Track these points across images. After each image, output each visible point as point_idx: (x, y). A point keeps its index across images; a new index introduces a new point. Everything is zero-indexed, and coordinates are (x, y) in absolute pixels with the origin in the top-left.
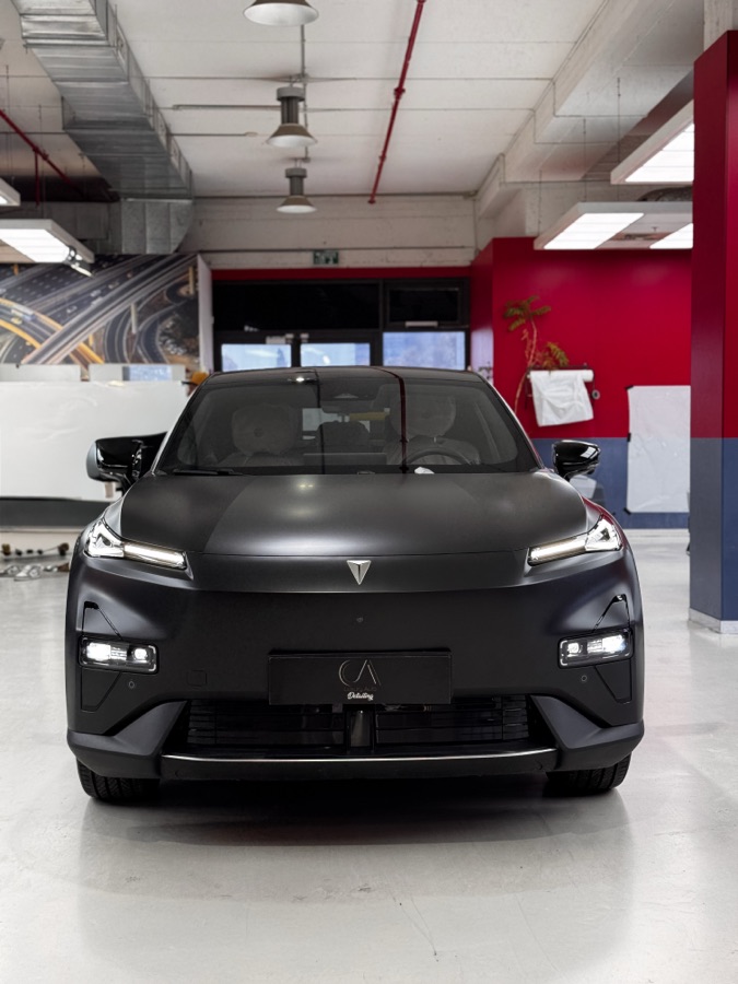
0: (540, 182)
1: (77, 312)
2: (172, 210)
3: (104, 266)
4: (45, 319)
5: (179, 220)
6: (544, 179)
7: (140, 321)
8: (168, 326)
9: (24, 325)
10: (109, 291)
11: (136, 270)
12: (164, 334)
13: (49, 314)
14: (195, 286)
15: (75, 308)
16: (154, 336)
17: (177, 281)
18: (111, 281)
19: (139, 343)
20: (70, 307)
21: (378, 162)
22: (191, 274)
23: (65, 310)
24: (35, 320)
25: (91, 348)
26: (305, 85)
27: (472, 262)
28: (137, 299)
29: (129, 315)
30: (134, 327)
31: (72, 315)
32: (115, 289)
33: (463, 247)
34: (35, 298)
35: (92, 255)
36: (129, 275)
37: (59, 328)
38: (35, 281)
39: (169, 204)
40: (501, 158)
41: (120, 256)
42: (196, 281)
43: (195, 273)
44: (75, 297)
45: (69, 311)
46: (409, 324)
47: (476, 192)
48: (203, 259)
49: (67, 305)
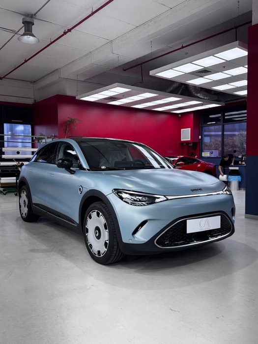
33: (29, 98)
40: (59, 69)
46: (13, 121)
47: (34, 82)
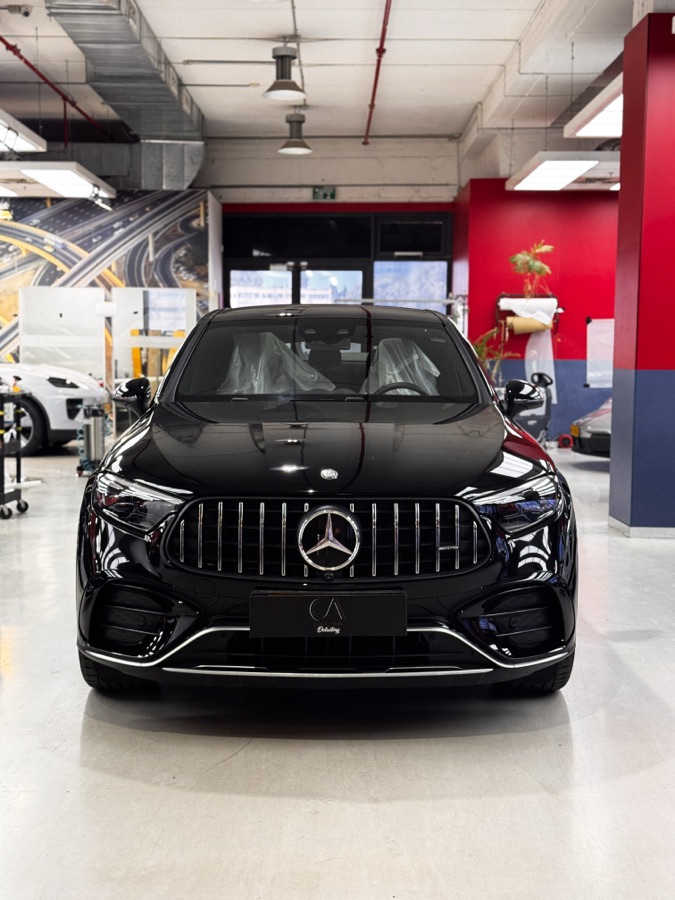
0: (513, 129)
1: (102, 241)
2: (186, 150)
3: (126, 200)
4: (74, 248)
5: (191, 159)
6: (515, 126)
7: (156, 250)
8: (182, 254)
9: (55, 253)
10: (130, 222)
11: (154, 205)
12: (177, 261)
13: (78, 242)
14: (206, 220)
15: (100, 238)
16: (169, 264)
17: (189, 214)
18: (131, 215)
19: (155, 269)
20: (95, 237)
21: (368, 110)
22: (202, 208)
23: (91, 239)
24: (64, 248)
25: (114, 274)
26: (298, 45)
27: (455, 198)
28: (155, 230)
29: (147, 245)
30: (151, 255)
31: (97, 244)
32: (135, 221)
33: (447, 185)
34: (65, 228)
35: (114, 191)
36: (147, 209)
37: (86, 256)
38: (64, 214)
39: (183, 145)
40: (479, 106)
41: (140, 192)
42: (206, 215)
43: (206, 208)
44: (100, 227)
45: (94, 240)
46: (397, 254)
47: (460, 134)
48: (214, 195)
49: (93, 235)
